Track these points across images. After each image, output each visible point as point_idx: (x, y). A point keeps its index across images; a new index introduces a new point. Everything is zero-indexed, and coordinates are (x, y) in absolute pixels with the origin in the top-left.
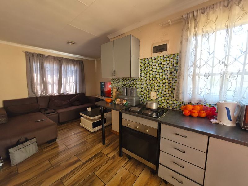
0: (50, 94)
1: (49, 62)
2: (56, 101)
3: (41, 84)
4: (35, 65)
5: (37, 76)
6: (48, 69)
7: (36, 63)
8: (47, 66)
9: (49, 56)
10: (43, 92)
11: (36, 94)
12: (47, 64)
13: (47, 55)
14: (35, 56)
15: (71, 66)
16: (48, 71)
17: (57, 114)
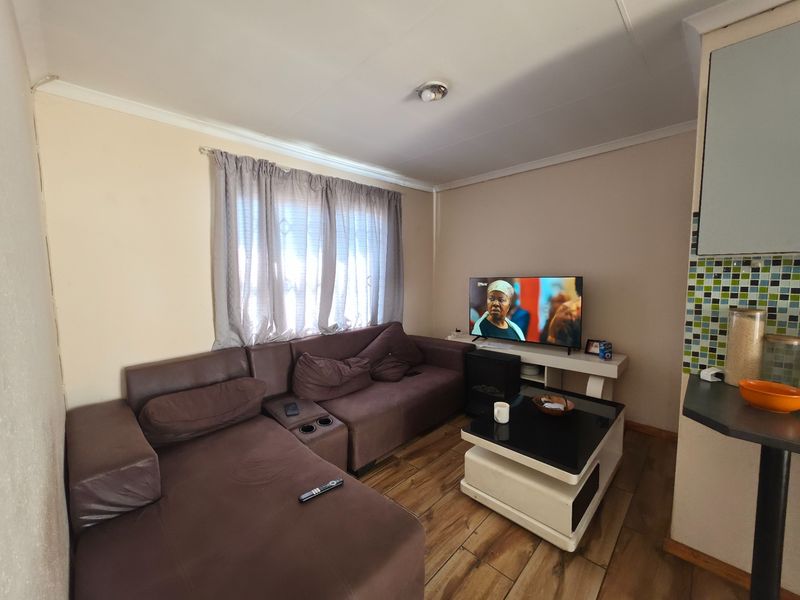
0: (290, 332)
1: (293, 193)
2: (321, 363)
3: (260, 291)
4: (244, 210)
5: (249, 257)
6: (287, 228)
7: (247, 199)
8: (283, 212)
9: (294, 173)
10: (269, 325)
11: (243, 332)
12: (283, 206)
13: (285, 164)
14: (244, 170)
15: (363, 212)
16: (285, 234)
17: (340, 426)
